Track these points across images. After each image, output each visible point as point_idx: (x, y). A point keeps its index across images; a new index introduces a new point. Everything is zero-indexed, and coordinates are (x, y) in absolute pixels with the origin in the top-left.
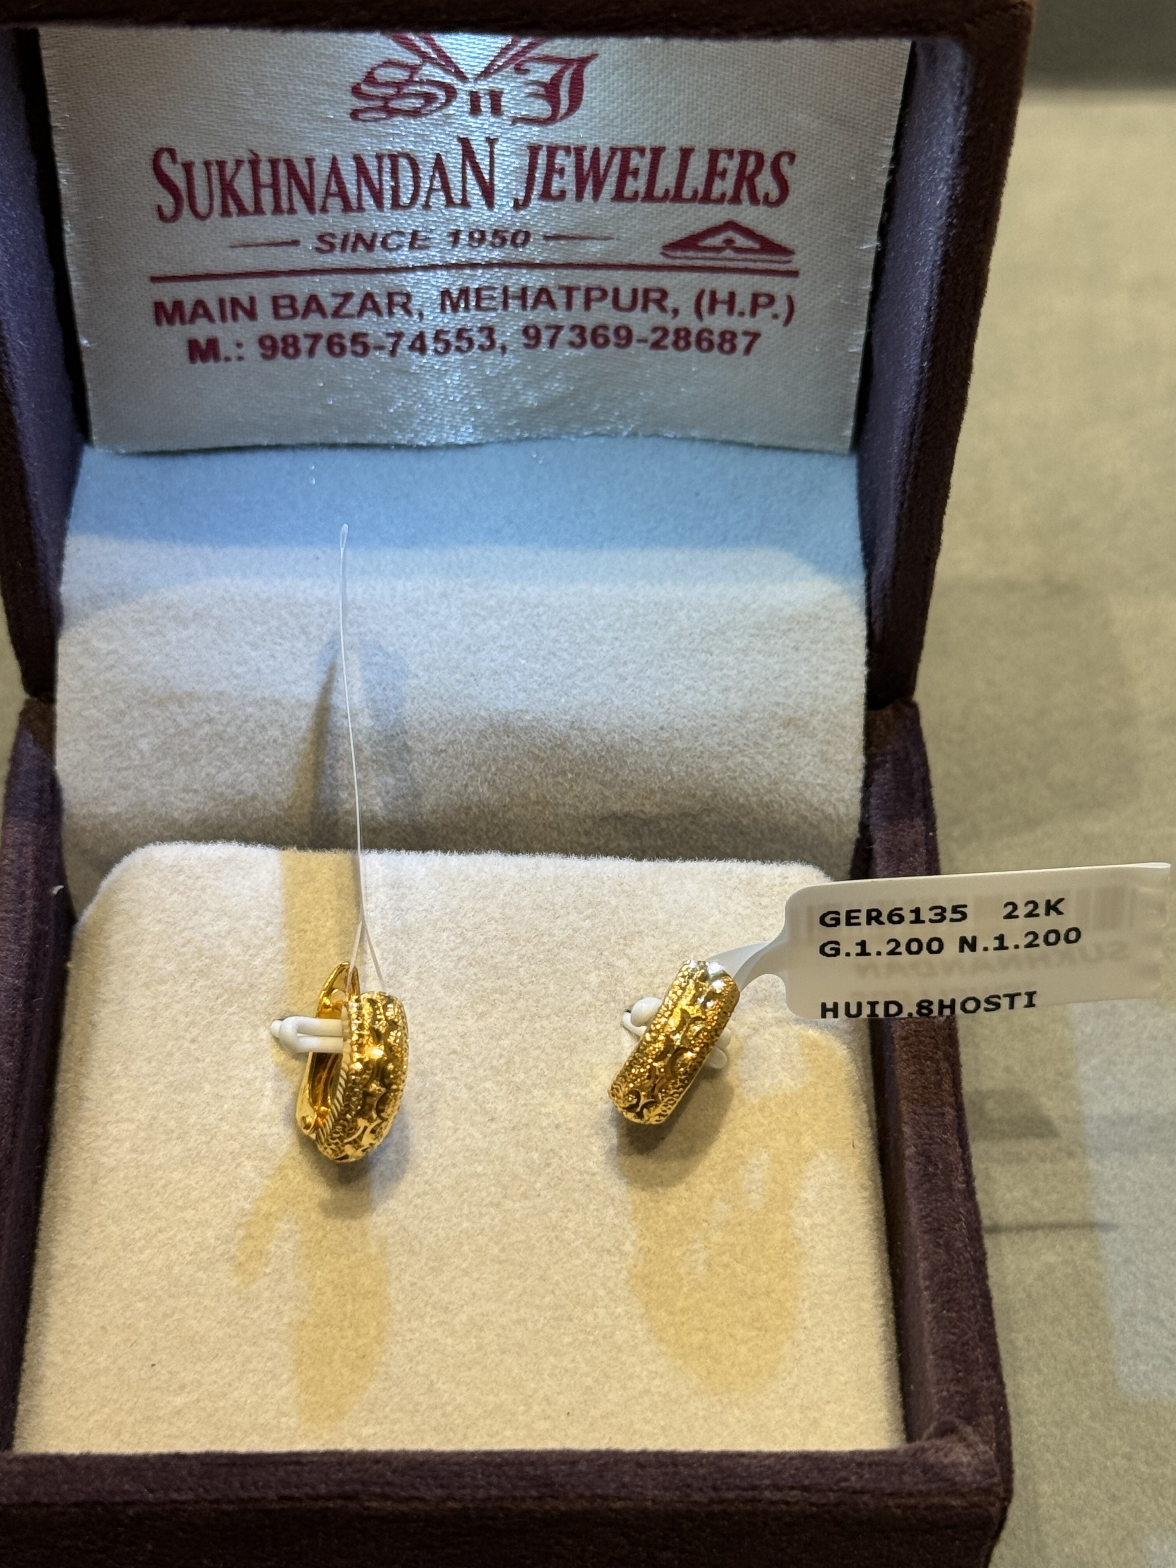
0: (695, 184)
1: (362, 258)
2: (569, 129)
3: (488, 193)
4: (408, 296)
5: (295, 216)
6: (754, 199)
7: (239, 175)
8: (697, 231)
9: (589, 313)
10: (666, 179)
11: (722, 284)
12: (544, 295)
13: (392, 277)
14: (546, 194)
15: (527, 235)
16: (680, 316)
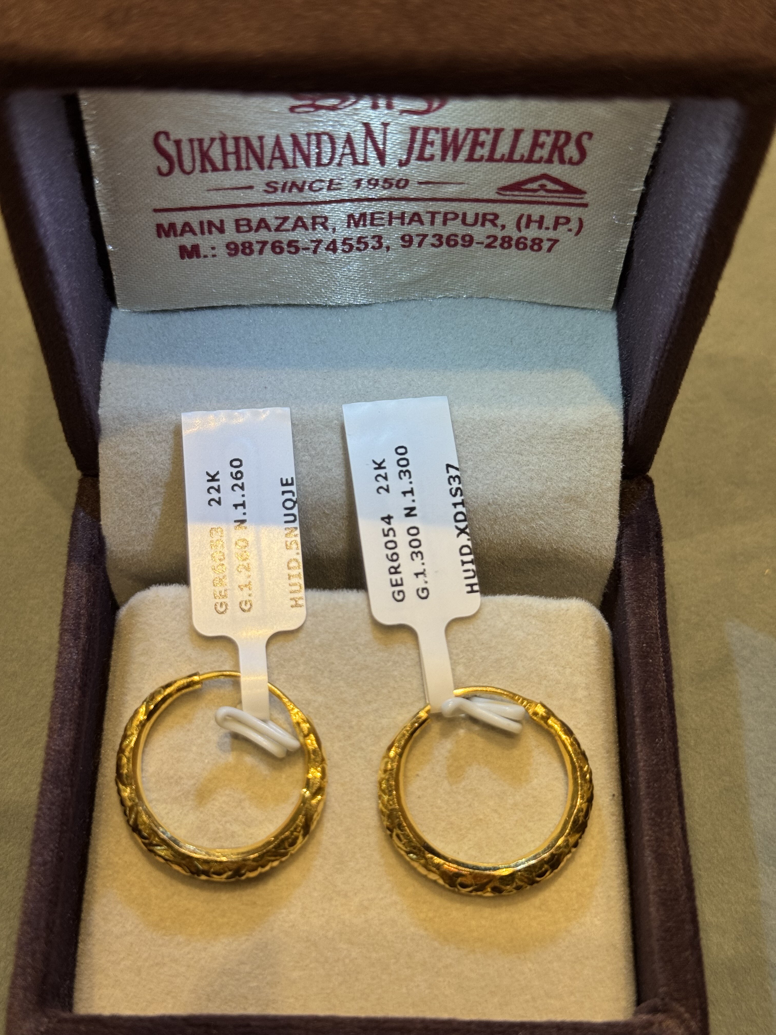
0: (522, 151)
1: (295, 196)
2: (439, 117)
3: (381, 156)
4: (326, 218)
5: (251, 172)
6: (562, 161)
7: (213, 147)
8: (521, 180)
9: (446, 227)
10: (503, 148)
11: (536, 211)
12: (416, 217)
13: (315, 207)
14: (421, 158)
15: (407, 181)
16: (506, 229)
